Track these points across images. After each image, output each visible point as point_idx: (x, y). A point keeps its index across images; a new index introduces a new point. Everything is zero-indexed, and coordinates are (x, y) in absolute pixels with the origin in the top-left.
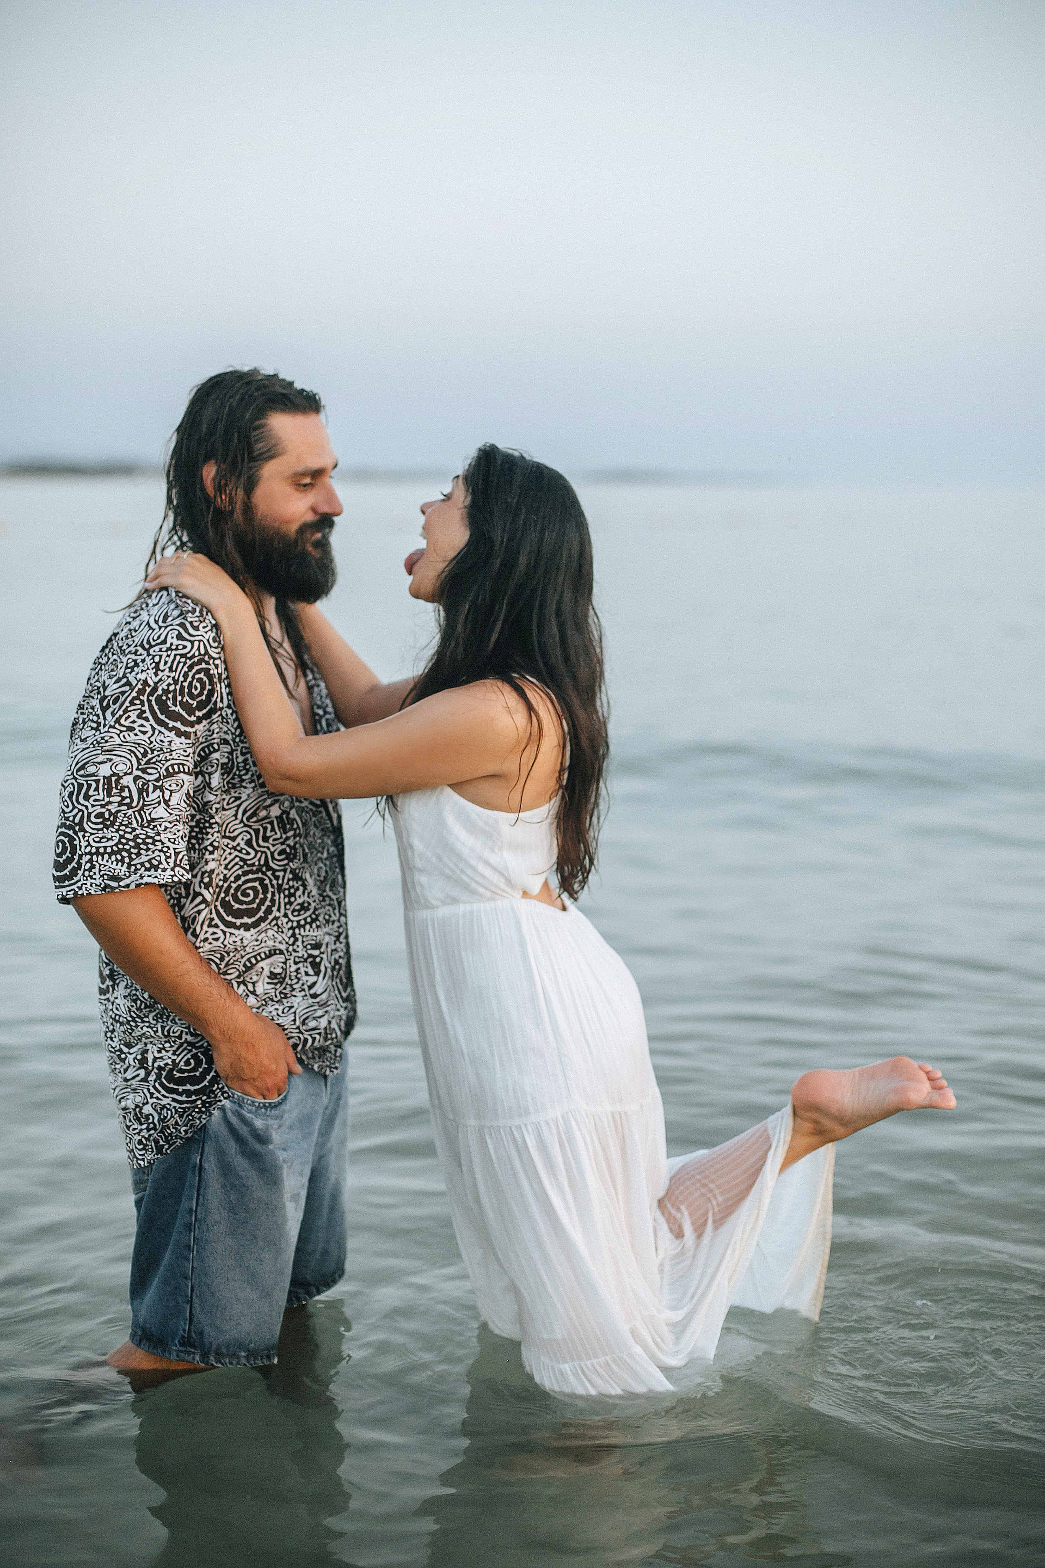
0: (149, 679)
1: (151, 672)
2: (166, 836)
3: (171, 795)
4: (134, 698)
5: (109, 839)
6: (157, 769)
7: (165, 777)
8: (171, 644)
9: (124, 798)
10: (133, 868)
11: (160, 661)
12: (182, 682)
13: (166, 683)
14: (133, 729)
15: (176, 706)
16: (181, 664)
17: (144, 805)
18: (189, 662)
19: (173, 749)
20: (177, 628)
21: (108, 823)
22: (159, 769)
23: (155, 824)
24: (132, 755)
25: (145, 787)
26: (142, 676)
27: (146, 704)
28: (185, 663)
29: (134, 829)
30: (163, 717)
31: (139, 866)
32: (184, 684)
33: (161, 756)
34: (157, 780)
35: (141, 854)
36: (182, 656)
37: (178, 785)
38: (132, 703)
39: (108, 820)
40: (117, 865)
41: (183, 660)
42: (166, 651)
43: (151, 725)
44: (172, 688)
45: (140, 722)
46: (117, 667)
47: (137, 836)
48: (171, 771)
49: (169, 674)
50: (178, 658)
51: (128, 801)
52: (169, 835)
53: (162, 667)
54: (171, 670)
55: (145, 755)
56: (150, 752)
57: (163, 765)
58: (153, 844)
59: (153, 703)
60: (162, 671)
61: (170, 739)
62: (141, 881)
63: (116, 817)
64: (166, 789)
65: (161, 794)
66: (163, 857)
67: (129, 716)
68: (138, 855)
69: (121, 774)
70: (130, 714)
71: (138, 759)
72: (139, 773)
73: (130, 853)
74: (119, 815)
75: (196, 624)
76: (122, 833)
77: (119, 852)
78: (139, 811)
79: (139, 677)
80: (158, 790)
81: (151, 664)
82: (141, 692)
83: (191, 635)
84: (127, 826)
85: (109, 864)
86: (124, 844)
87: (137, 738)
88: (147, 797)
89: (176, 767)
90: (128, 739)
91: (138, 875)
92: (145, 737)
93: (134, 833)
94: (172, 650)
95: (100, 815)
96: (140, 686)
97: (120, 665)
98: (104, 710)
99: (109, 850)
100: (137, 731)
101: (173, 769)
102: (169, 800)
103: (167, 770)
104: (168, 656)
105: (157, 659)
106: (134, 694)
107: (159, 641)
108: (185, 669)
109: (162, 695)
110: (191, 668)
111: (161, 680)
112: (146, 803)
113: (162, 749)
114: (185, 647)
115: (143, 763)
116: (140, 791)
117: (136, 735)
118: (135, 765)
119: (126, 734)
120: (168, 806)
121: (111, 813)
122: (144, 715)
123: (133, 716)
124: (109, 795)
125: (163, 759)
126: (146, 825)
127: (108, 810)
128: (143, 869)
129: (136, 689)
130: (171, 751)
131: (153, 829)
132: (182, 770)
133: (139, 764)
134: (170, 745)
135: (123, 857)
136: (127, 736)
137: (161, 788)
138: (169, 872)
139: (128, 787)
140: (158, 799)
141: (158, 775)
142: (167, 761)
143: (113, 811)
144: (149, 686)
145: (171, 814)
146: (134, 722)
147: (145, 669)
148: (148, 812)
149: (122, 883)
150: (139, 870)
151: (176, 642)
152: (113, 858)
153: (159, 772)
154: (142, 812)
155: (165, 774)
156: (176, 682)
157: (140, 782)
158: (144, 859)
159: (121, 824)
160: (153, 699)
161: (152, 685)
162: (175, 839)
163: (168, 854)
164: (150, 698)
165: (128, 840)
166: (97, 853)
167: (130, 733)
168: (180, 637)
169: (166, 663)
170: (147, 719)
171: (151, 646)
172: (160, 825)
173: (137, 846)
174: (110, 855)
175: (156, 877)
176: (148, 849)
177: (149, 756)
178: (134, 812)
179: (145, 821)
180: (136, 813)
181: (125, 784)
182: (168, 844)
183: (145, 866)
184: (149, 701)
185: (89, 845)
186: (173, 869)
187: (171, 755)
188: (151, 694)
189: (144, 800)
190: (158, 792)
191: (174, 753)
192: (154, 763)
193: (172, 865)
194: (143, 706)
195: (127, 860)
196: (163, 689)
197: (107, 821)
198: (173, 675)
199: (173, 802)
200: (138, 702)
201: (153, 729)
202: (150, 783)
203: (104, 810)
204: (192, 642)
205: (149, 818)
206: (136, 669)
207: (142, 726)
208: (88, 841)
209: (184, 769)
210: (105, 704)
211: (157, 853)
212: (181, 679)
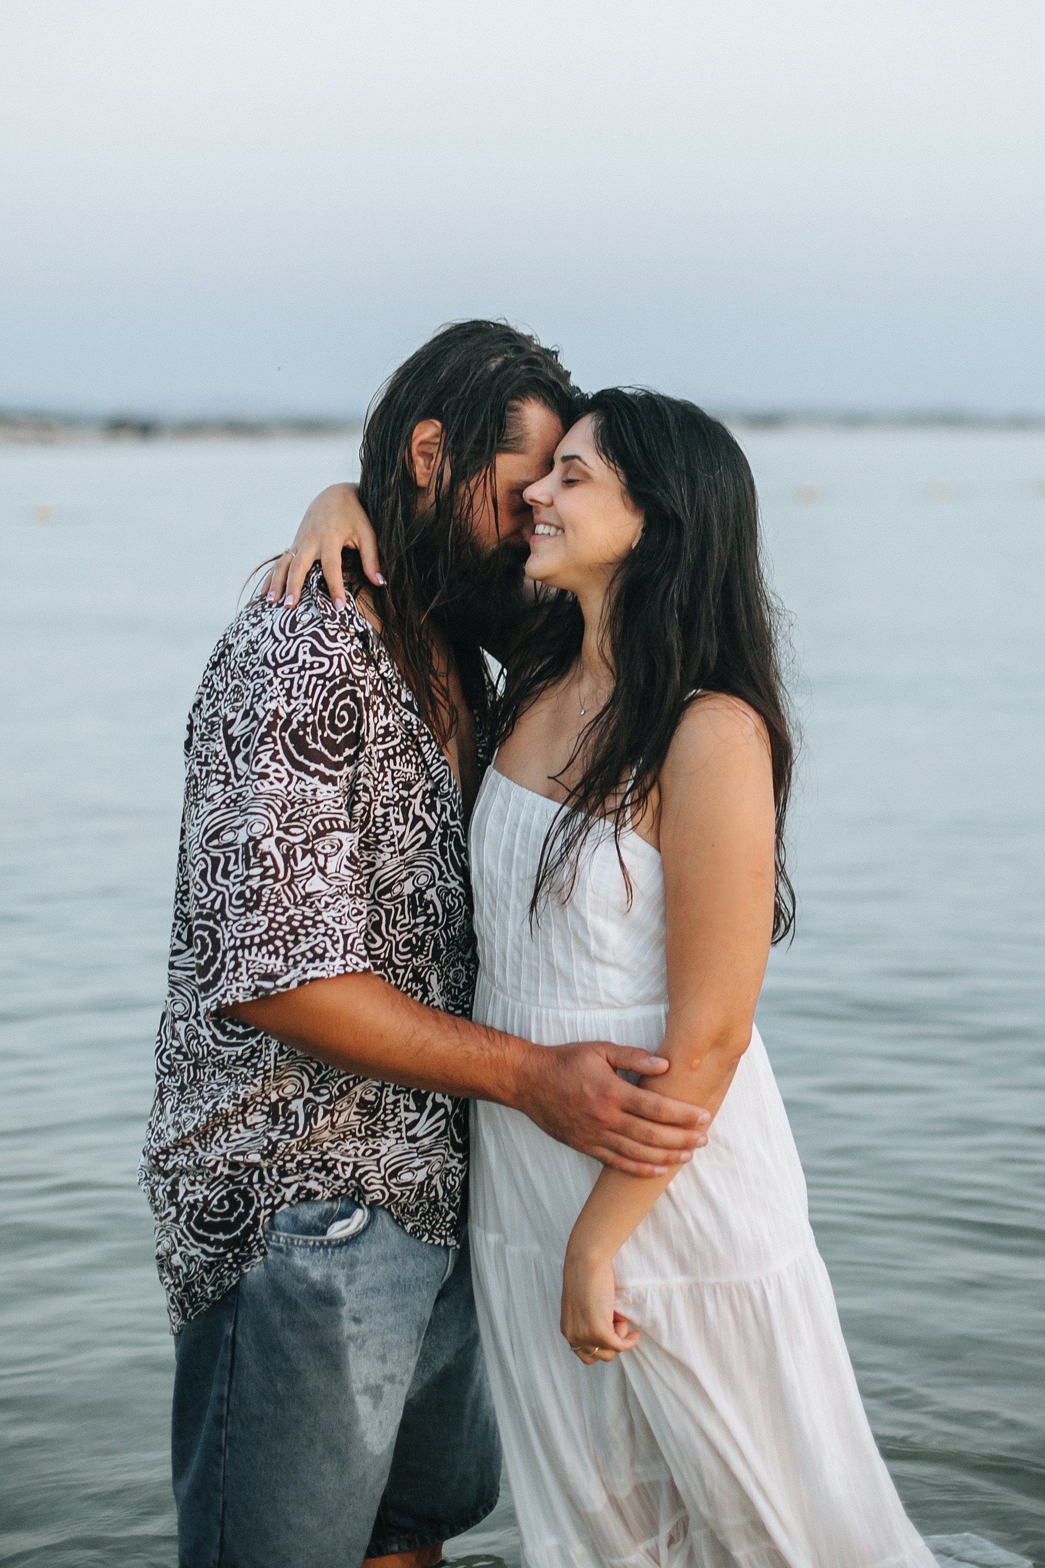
0: (280, 709)
1: (283, 700)
2: (329, 914)
3: (326, 861)
4: (264, 735)
5: (255, 926)
6: (302, 828)
7: (315, 837)
8: (304, 662)
9: (267, 869)
10: (291, 961)
11: (291, 686)
12: (321, 711)
13: (303, 713)
14: (266, 776)
15: (317, 743)
16: (319, 688)
17: (293, 877)
18: (329, 685)
19: (319, 799)
20: (310, 639)
21: (251, 904)
22: (306, 828)
23: (312, 900)
24: (270, 809)
25: (291, 852)
26: (272, 705)
27: (279, 742)
28: (324, 686)
29: (286, 909)
30: (301, 759)
31: (299, 958)
32: (324, 714)
33: (305, 810)
34: (306, 842)
35: (300, 942)
36: (319, 676)
37: (333, 847)
38: (262, 742)
39: (250, 900)
40: (270, 958)
41: (321, 682)
42: (299, 672)
43: (287, 770)
44: (310, 719)
45: (275, 766)
46: (242, 695)
47: (291, 918)
48: (322, 828)
49: (305, 702)
50: (314, 679)
51: (272, 871)
52: (333, 913)
53: (294, 693)
54: (306, 696)
55: (284, 809)
56: (289, 805)
57: (310, 821)
58: (314, 925)
59: (287, 740)
60: (296, 699)
61: (313, 787)
62: (304, 977)
63: (260, 896)
64: (319, 852)
65: (313, 860)
66: (329, 943)
67: (260, 760)
68: (296, 942)
69: (259, 837)
70: (261, 756)
71: (278, 816)
72: (281, 834)
73: (285, 942)
74: (264, 892)
75: (332, 633)
76: (271, 915)
77: (271, 940)
78: (289, 884)
79: (267, 706)
80: (309, 856)
81: (281, 690)
82: (271, 726)
83: (328, 649)
84: (276, 905)
85: (259, 958)
86: (276, 930)
87: (273, 787)
88: (296, 864)
89: (327, 823)
90: (262, 789)
91: (299, 969)
92: (281, 786)
93: (287, 915)
94: (306, 670)
95: (241, 895)
96: (269, 718)
97: (246, 694)
98: (233, 755)
99: (257, 940)
100: (272, 779)
101: (324, 825)
102: (325, 867)
103: (315, 827)
104: (302, 677)
105: (287, 684)
106: (263, 729)
107: (288, 658)
108: (325, 694)
109: (297, 730)
110: (331, 692)
111: (294, 710)
112: (295, 873)
113: (304, 801)
114: (322, 665)
115: (283, 819)
116: (286, 858)
117: (271, 783)
118: (275, 824)
119: (258, 783)
120: (326, 875)
121: (253, 892)
122: (278, 757)
123: (265, 758)
124: (248, 868)
125: (309, 813)
126: (301, 902)
127: (249, 887)
128: (305, 960)
129: (265, 723)
130: (318, 802)
131: (310, 907)
132: (336, 826)
133: (279, 822)
134: (314, 794)
135: (277, 948)
136: (259, 786)
137: (312, 852)
138: (339, 962)
139: (270, 853)
140: (311, 867)
141: (304, 836)
142: (314, 816)
143: (255, 887)
144: (281, 718)
145: (331, 885)
146: (267, 766)
147: (275, 695)
148: (300, 885)
149: (280, 982)
150: (300, 962)
151: (309, 659)
152: (264, 950)
153: (306, 832)
154: (293, 886)
155: (314, 833)
156: (314, 711)
157: (284, 845)
158: (304, 947)
159: (268, 904)
160: (286, 735)
161: (285, 716)
162: (341, 917)
163: (335, 938)
164: (283, 734)
165: (281, 924)
166: (243, 946)
167: (262, 781)
168: (314, 652)
169: (300, 687)
170: (281, 762)
171: (279, 665)
172: (319, 901)
173: (293, 931)
174: (259, 946)
175: (323, 969)
176: (308, 935)
177: (290, 811)
178: (283, 886)
179: (299, 897)
180: (286, 887)
181: (266, 849)
182: (333, 925)
183: (306, 957)
184: (283, 739)
185: (232, 936)
186: (343, 957)
187: (318, 808)
188: (284, 728)
189: (293, 871)
190: (309, 858)
191: (321, 805)
192: (298, 820)
193: (341, 951)
194: (276, 745)
195: (282, 951)
196: (298, 722)
197: (251, 902)
198: (309, 701)
199: (331, 868)
200: (269, 739)
201: (290, 775)
202: (297, 847)
203: (244, 888)
204: (331, 658)
205: (303, 893)
206: (263, 695)
207: (276, 771)
208: (231, 931)
209: (339, 825)
210: (233, 748)
211: (320, 938)
212: (320, 707)
